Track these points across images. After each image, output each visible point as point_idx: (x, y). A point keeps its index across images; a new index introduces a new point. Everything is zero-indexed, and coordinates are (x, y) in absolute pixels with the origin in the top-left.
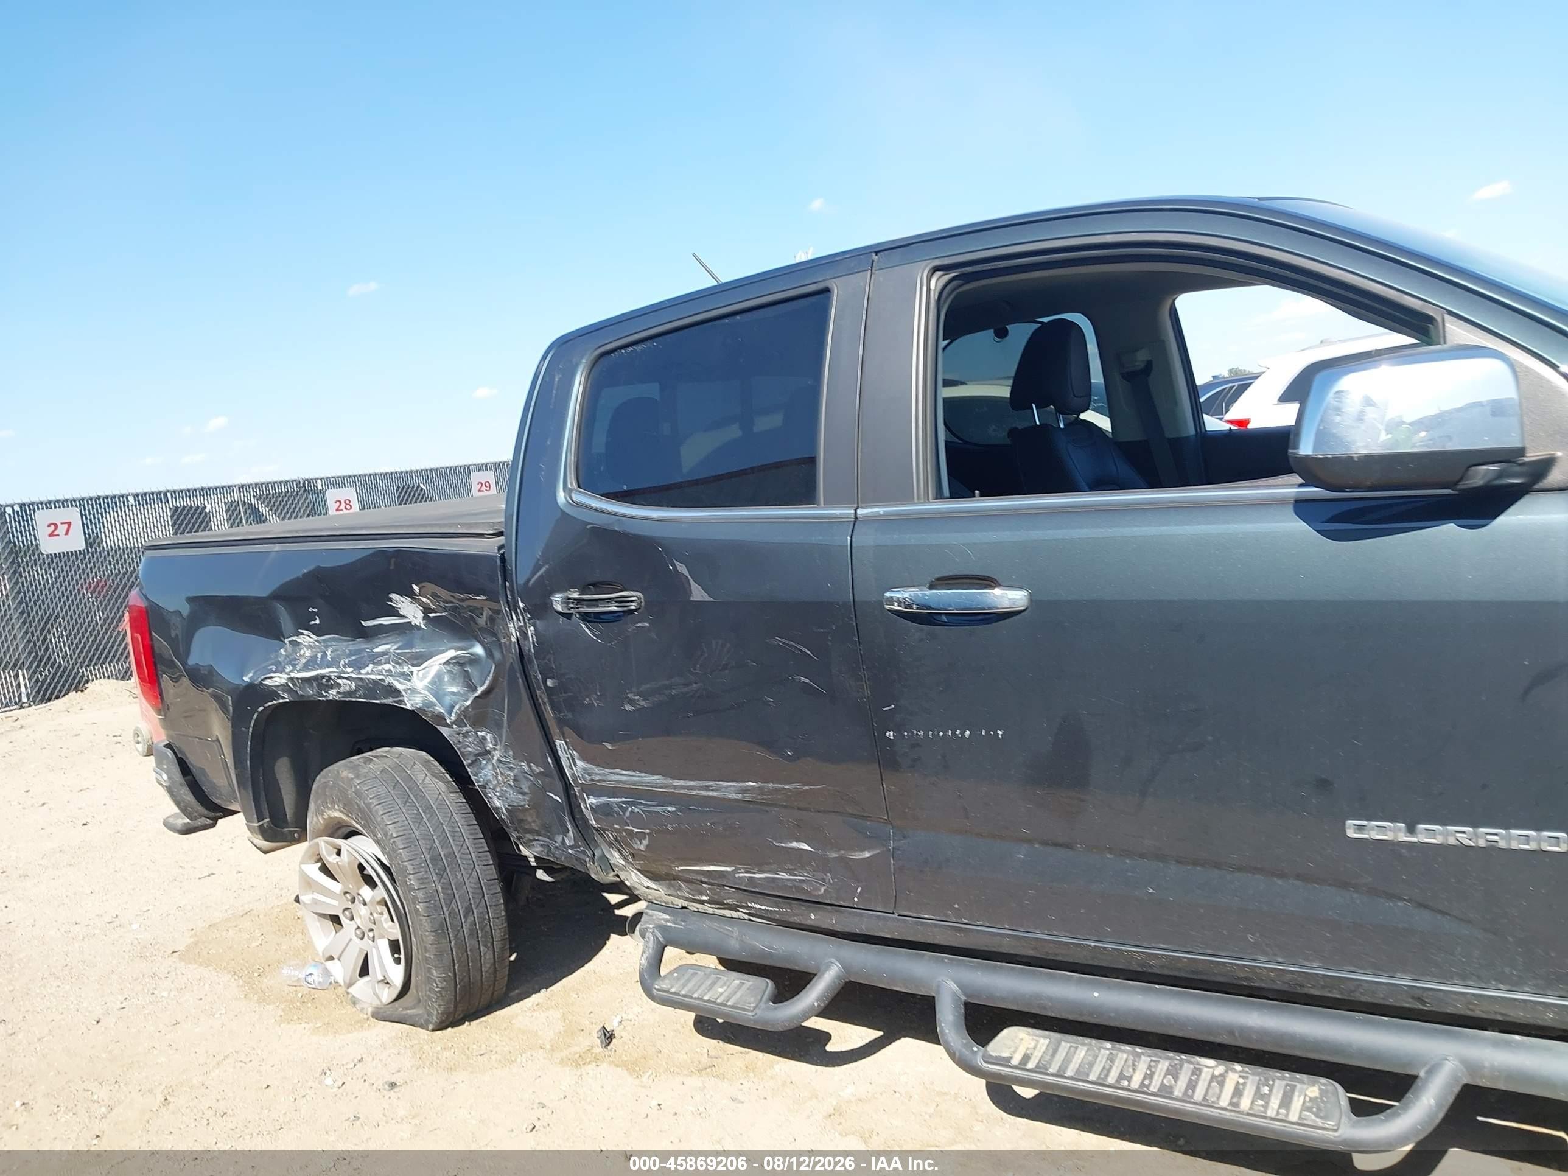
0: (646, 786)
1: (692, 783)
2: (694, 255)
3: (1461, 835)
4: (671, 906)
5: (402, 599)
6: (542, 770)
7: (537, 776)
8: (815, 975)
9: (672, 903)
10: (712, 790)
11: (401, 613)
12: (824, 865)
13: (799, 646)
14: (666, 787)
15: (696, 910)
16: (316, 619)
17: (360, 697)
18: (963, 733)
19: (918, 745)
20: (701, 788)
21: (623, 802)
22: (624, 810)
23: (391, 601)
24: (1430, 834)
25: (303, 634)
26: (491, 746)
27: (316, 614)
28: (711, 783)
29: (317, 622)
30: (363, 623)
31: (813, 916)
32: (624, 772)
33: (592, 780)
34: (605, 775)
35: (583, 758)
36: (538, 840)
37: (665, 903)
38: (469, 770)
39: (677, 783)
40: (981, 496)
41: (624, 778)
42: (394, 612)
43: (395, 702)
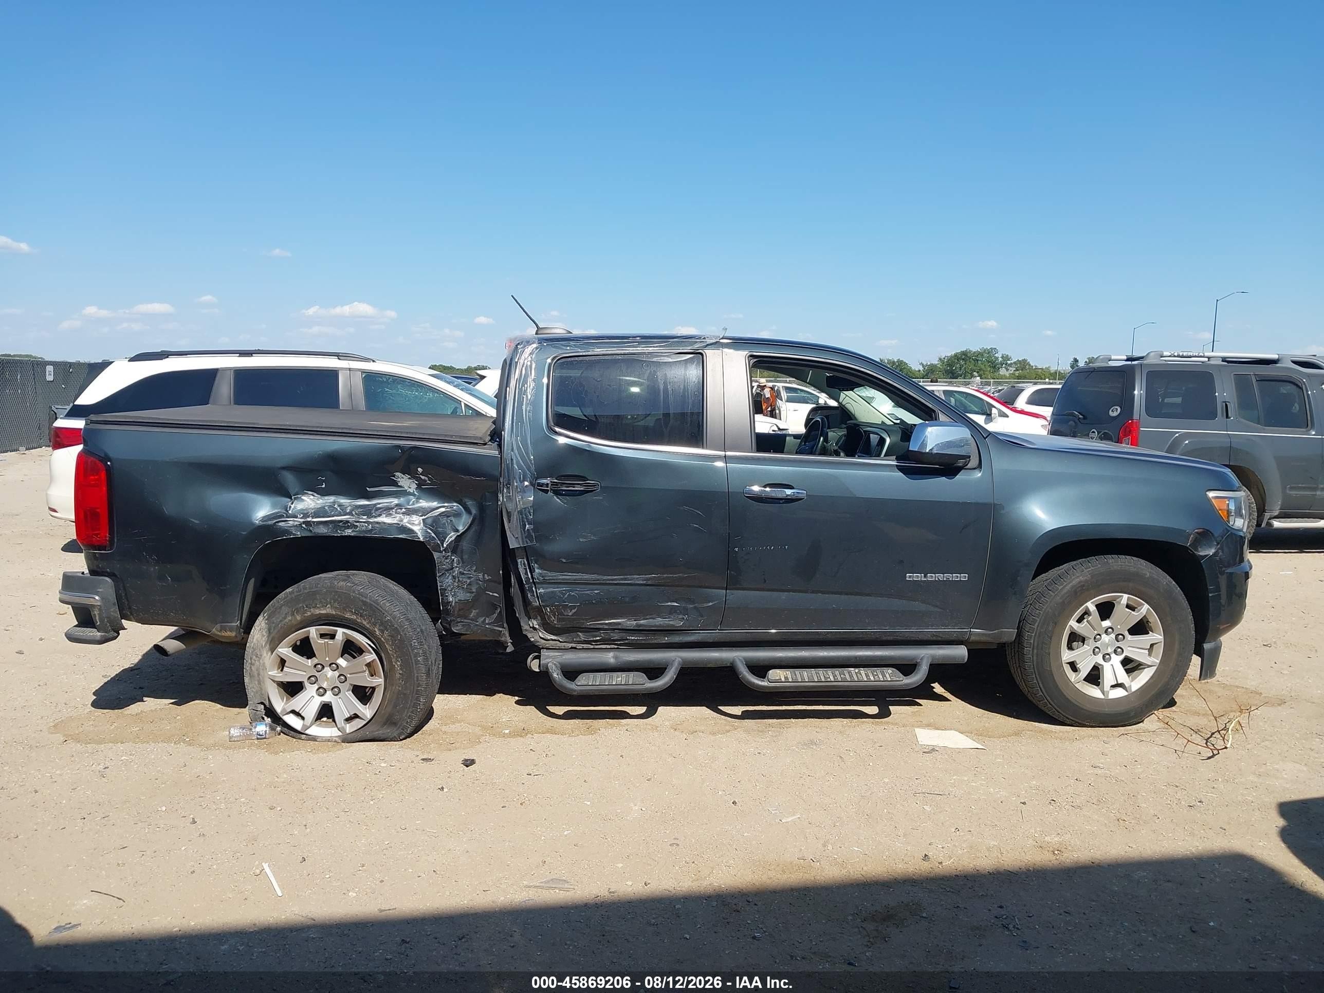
0: (585, 581)
1: (616, 577)
2: (512, 296)
3: (940, 577)
4: (564, 648)
5: (403, 476)
6: (490, 578)
7: (485, 581)
8: (666, 668)
9: (564, 646)
10: (628, 580)
11: (399, 484)
12: (685, 611)
13: (695, 511)
14: (598, 580)
15: (582, 648)
16: (323, 484)
17: (375, 534)
18: (770, 548)
19: (749, 553)
20: (622, 579)
21: (564, 590)
22: (564, 594)
23: (394, 477)
24: (931, 577)
25: (307, 494)
26: (456, 565)
27: (324, 481)
28: (628, 577)
29: (324, 486)
30: (368, 489)
31: (666, 639)
32: (570, 574)
33: (544, 579)
34: (555, 576)
35: (541, 568)
36: (462, 622)
37: (559, 647)
38: (438, 579)
39: (605, 578)
40: (773, 452)
41: (568, 577)
42: (395, 484)
43: (407, 537)
